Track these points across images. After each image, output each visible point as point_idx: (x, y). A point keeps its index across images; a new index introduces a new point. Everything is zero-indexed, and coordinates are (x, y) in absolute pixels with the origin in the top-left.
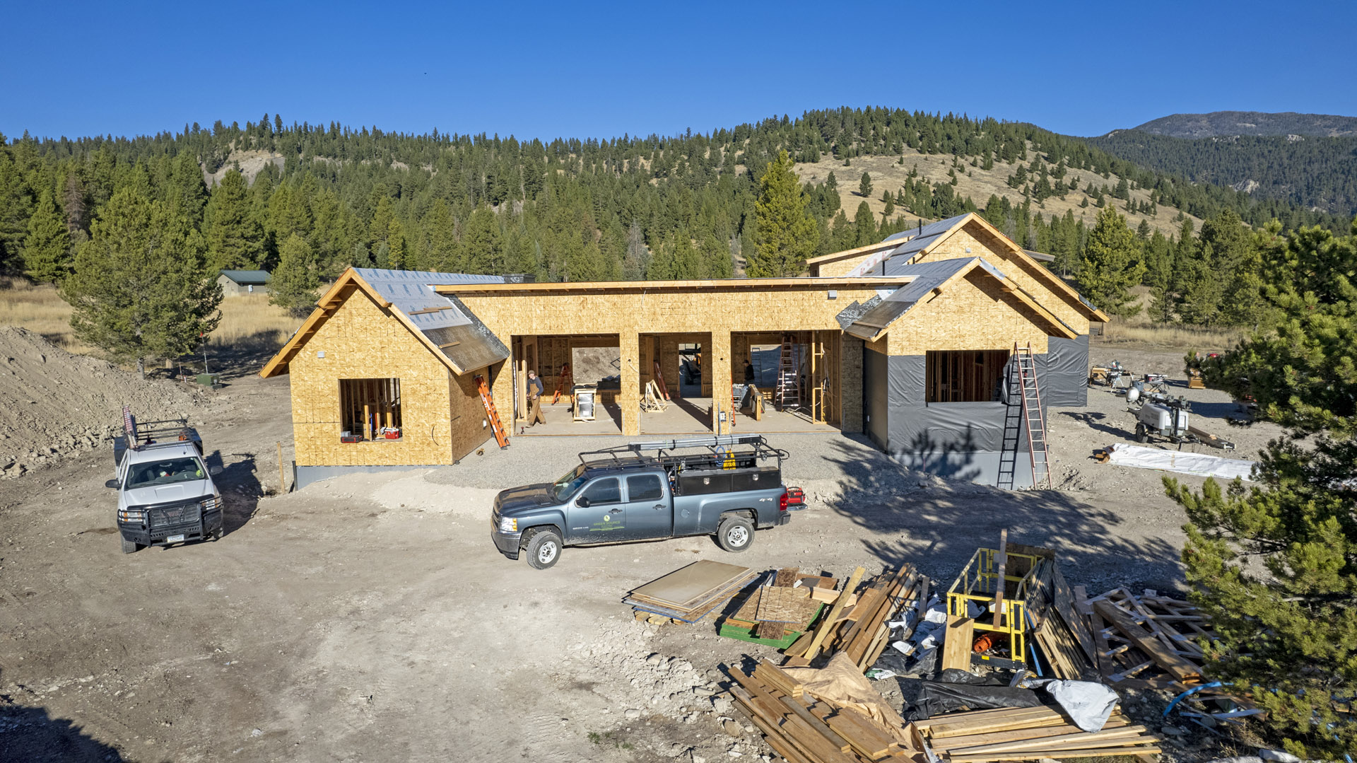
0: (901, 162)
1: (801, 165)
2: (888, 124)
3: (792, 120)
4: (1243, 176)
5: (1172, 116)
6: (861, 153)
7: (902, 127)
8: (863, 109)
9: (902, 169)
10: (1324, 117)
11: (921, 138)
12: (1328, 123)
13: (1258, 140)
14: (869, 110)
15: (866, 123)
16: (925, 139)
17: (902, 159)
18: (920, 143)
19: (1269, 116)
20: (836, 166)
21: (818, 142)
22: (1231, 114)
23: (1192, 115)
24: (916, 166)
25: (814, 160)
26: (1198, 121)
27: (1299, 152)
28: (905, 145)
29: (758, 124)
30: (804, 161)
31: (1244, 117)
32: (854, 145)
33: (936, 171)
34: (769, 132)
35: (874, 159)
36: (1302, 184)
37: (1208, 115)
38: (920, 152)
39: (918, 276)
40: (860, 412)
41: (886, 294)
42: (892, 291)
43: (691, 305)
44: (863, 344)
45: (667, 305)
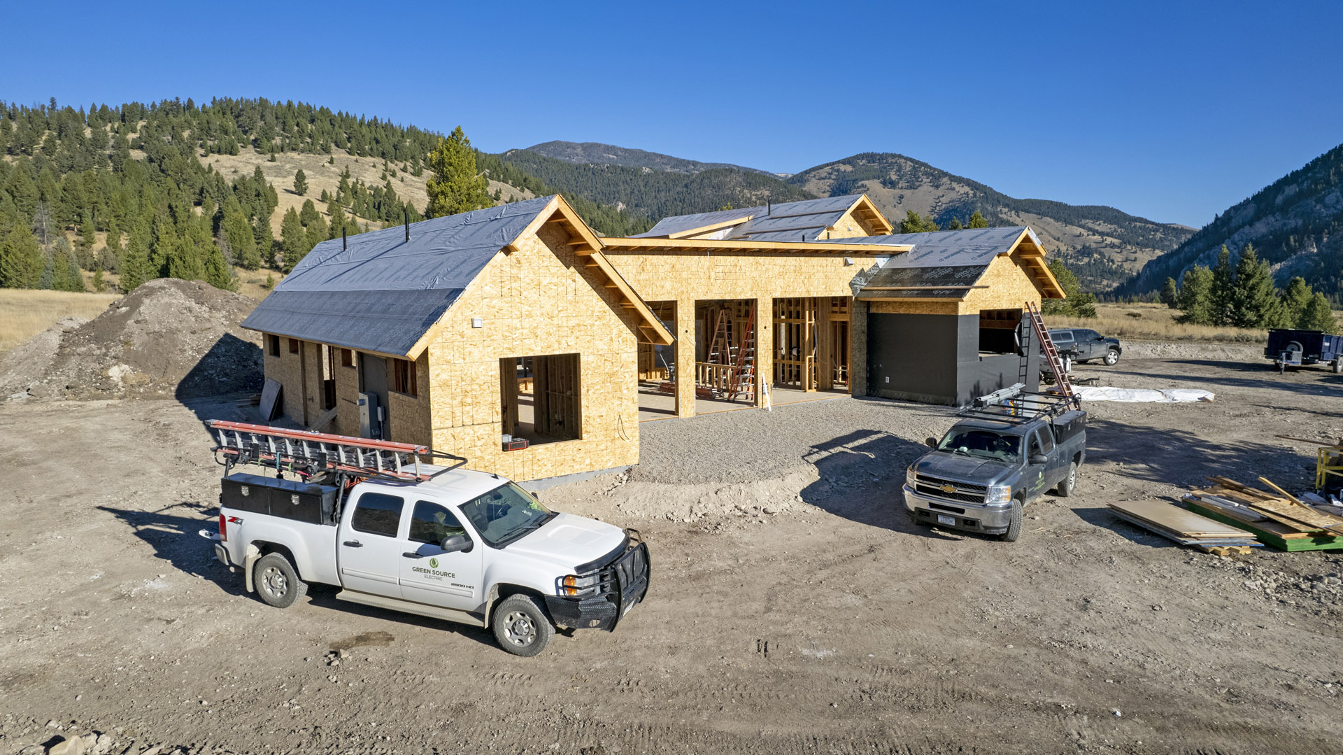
0: (331, 162)
1: (216, 156)
2: (312, 121)
3: (198, 105)
4: (614, 198)
5: (555, 142)
6: (286, 149)
7: (328, 126)
8: (284, 103)
9: (333, 169)
10: (661, 156)
11: (349, 139)
12: (665, 161)
13: (622, 170)
14: (290, 104)
15: (289, 117)
16: (353, 141)
17: (332, 159)
18: (349, 145)
19: (626, 151)
20: (260, 161)
21: (234, 133)
22: (599, 145)
23: (569, 143)
24: (347, 167)
25: (232, 152)
26: (575, 149)
27: (651, 182)
28: (333, 145)
29: (153, 105)
30: (219, 152)
31: (609, 149)
32: (277, 141)
33: (370, 174)
34: (171, 116)
35: (302, 156)
36: (655, 208)
37: (582, 145)
38: (349, 153)
39: (914, 245)
40: (864, 376)
41: (882, 262)
42: (886, 260)
43: (741, 269)
44: (868, 310)
45: (721, 269)
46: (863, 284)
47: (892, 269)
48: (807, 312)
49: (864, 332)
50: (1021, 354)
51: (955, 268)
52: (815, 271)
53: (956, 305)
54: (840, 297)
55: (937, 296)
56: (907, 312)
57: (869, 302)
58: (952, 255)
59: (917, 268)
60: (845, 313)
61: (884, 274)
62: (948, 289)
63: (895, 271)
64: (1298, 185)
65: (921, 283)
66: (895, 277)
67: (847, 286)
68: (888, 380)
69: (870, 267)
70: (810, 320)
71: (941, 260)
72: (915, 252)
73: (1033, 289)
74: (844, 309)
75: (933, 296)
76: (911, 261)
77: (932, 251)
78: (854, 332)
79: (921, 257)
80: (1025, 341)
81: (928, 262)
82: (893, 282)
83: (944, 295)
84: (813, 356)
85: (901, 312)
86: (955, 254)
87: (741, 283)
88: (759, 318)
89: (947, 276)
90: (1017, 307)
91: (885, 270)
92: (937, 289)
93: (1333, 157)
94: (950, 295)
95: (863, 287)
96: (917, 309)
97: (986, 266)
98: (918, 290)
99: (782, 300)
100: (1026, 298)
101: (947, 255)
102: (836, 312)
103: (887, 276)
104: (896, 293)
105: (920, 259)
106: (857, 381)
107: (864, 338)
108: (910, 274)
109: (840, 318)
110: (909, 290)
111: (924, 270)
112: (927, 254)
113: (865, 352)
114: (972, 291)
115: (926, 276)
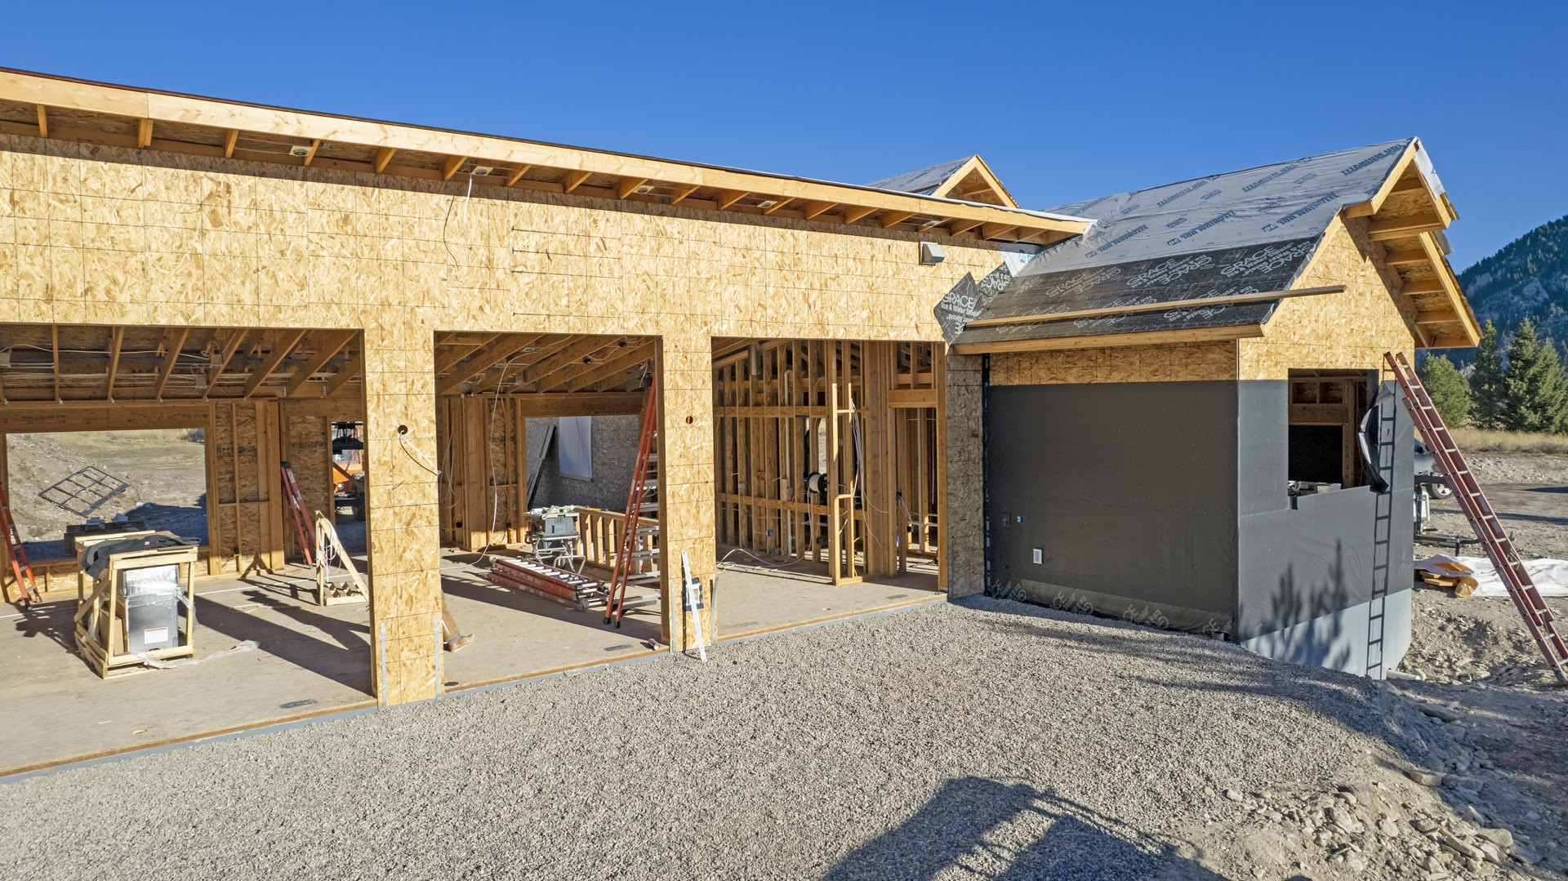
39: (1094, 221)
40: (978, 543)
41: (1017, 262)
42: (1027, 257)
43: (603, 246)
44: (986, 377)
45: (533, 241)
46: (968, 311)
47: (1042, 276)
48: (834, 386)
49: (975, 436)
50: (1379, 487)
51: (1217, 255)
52: (839, 270)
53: (1229, 348)
54: (915, 343)
55: (1177, 326)
56: (1086, 380)
57: (986, 357)
58: (1202, 228)
59: (1107, 268)
60: (928, 386)
61: (1023, 288)
62: (1210, 307)
63: (1050, 279)
64: (1492, 274)
65: (1126, 298)
66: (1053, 293)
67: (929, 317)
68: (1037, 557)
69: (988, 271)
70: (842, 404)
71: (1174, 242)
72: (1099, 234)
73: (1397, 321)
74: (925, 378)
75: (1166, 326)
76: (1091, 254)
77: (1144, 228)
78: (950, 434)
79: (1117, 241)
80: (1384, 452)
81: (1135, 251)
82: (1047, 304)
83: (1199, 323)
84: (851, 496)
85: (1071, 380)
86: (1208, 225)
87: (603, 288)
88: (668, 394)
89: (1201, 273)
90: (1367, 366)
91: (1024, 280)
92: (1174, 309)
93: (1528, 243)
94: (1216, 322)
95: (970, 322)
96: (1113, 369)
97: (1315, 240)
98: (1120, 315)
99: (745, 345)
100: (1384, 344)
101: (1187, 230)
102: (907, 386)
103: (1031, 292)
104: (1058, 326)
105: (1115, 247)
106: (962, 557)
107: (976, 449)
108: (1091, 281)
109: (918, 401)
110: (1094, 318)
111: (1127, 268)
112: (1130, 235)
113: (978, 484)
114: (1285, 303)
115: (1134, 282)
